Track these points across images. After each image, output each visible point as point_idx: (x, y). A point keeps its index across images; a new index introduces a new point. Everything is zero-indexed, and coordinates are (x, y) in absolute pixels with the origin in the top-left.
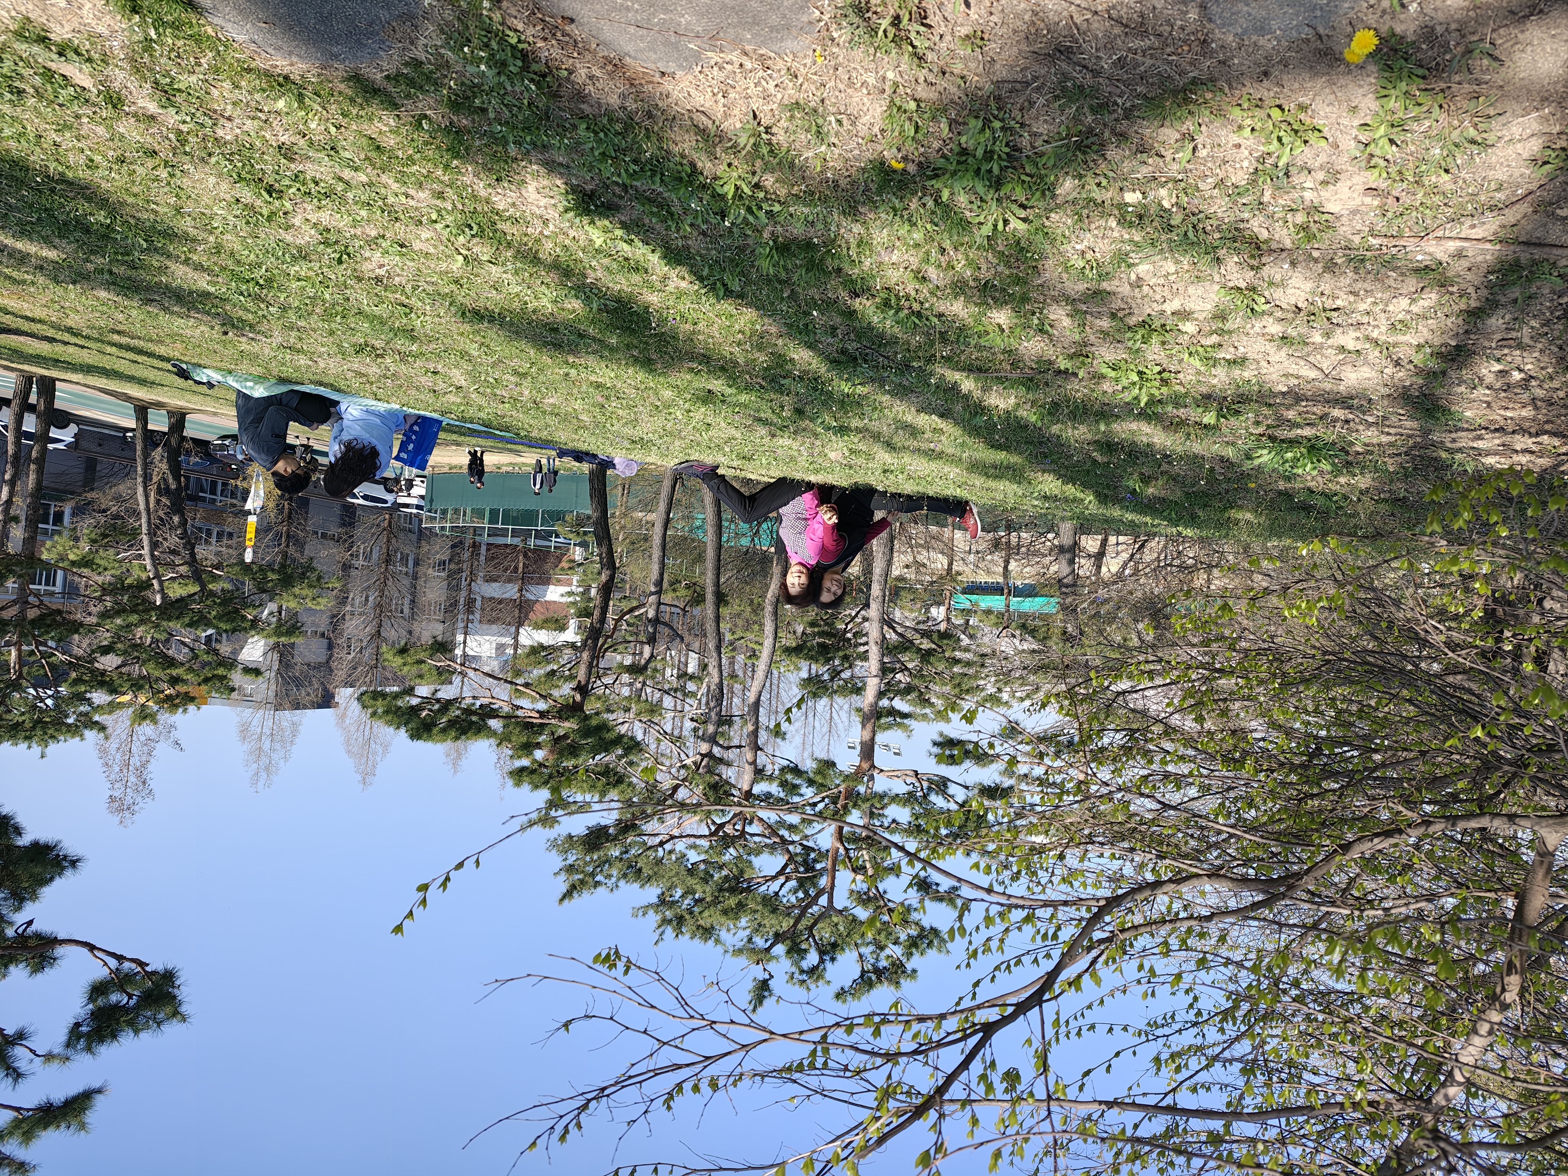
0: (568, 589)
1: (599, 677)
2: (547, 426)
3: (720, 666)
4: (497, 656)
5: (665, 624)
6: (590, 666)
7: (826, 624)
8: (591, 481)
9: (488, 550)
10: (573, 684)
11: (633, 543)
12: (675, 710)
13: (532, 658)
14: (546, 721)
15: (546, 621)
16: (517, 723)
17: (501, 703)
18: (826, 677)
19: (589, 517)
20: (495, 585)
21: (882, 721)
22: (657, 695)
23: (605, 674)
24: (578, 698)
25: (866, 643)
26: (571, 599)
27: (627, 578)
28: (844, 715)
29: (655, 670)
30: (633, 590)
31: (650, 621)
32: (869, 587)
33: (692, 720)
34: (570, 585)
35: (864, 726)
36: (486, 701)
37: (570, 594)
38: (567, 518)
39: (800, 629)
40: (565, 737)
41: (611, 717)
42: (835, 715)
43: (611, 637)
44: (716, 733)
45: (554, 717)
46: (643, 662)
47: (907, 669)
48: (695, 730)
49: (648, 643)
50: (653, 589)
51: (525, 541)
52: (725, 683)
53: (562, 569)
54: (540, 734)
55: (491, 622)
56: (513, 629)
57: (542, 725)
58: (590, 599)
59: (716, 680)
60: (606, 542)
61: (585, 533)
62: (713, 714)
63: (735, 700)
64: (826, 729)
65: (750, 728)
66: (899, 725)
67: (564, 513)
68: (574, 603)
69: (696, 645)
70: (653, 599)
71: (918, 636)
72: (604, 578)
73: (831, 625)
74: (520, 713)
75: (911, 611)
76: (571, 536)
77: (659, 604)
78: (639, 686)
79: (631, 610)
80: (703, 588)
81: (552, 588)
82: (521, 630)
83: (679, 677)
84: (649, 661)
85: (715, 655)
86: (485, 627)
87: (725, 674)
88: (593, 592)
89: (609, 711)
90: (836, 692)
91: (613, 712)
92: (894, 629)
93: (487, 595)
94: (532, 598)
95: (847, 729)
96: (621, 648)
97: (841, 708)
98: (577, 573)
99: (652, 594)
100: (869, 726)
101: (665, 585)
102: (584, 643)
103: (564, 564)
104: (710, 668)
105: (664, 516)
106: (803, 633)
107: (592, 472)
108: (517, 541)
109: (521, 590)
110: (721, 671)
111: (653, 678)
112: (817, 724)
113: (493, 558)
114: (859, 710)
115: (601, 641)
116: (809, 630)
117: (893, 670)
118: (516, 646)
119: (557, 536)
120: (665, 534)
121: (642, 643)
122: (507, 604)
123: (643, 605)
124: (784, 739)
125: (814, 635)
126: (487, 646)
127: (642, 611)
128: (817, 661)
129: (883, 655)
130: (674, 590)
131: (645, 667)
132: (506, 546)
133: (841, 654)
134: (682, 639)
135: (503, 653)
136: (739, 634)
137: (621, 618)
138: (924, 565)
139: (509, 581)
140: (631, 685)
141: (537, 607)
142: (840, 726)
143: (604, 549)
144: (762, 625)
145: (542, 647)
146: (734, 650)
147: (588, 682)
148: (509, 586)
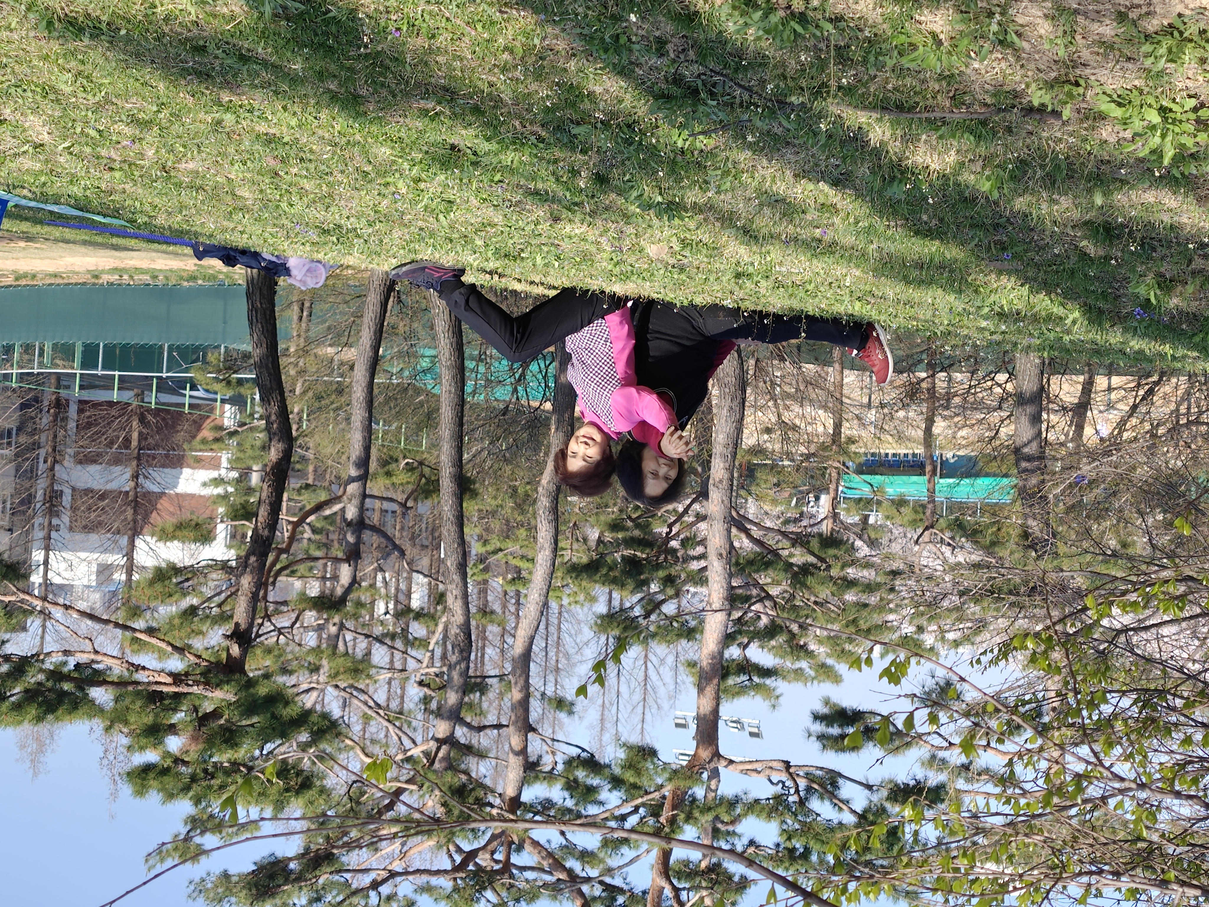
0: (215, 474)
1: (268, 617)
2: (182, 207)
3: (465, 595)
4: (100, 584)
5: (374, 529)
6: (254, 599)
7: (637, 526)
8: (249, 295)
9: (80, 411)
10: (228, 628)
11: (319, 398)
12: (391, 669)
13: (158, 587)
14: (184, 689)
15: (180, 526)
16: (138, 694)
17: (109, 662)
18: (638, 611)
19: (246, 356)
20: (93, 469)
21: (730, 681)
22: (362, 644)
23: (277, 612)
24: (235, 650)
25: (703, 556)
26: (220, 490)
27: (310, 455)
28: (667, 674)
29: (359, 604)
30: (320, 474)
31: (349, 524)
32: (707, 465)
33: (421, 683)
34: (217, 467)
35: (701, 690)
36: (83, 658)
37: (218, 481)
38: (211, 357)
39: (594, 535)
40: (215, 714)
41: (290, 680)
42: (651, 672)
43: (287, 550)
44: (460, 704)
45: (197, 683)
46: (339, 591)
47: (768, 596)
48: (426, 700)
49: (348, 560)
50: (353, 472)
51: (140, 396)
52: (473, 623)
53: (204, 441)
54: (175, 710)
55: (88, 529)
56: (124, 541)
57: (177, 697)
58: (250, 490)
59: (459, 618)
60: (276, 395)
61: (240, 382)
62: (455, 675)
63: (489, 651)
64: (638, 696)
65: (517, 695)
66: (757, 687)
67: (205, 350)
68: (225, 497)
69: (424, 563)
70: (353, 488)
71: (786, 543)
72: (274, 454)
73: (645, 527)
74: (141, 676)
75: (774, 502)
76: (217, 387)
77: (364, 496)
78: (333, 630)
79: (319, 507)
80: (435, 469)
81: (186, 472)
82: (139, 542)
83: (398, 615)
84: (349, 590)
85: (456, 578)
86: (79, 537)
87: (473, 610)
88: (255, 479)
89: (285, 671)
90: (654, 636)
91: (291, 673)
92: (747, 532)
93: (81, 485)
94: (155, 489)
95: (673, 696)
96: (302, 568)
97: (662, 661)
98: (227, 448)
99: (352, 480)
100: (710, 691)
101: (373, 465)
102: (243, 562)
103: (206, 433)
104: (450, 599)
105: (369, 353)
106: (600, 541)
107: (251, 282)
108: (128, 396)
109: (135, 477)
110: (466, 604)
111: (356, 616)
112: (623, 689)
113: (89, 425)
114: (692, 664)
115: (271, 558)
116: (608, 537)
117: (747, 599)
118: (130, 568)
119: (193, 387)
120: (371, 385)
121: (337, 560)
122: (114, 500)
123: (337, 499)
124: (571, 713)
125: (617, 544)
126: (83, 569)
127: (337, 508)
128: (623, 586)
129: (731, 575)
130: (389, 474)
131: (343, 600)
132: (111, 404)
133: (661, 574)
134: (402, 553)
135: (109, 579)
136: (495, 543)
137: (302, 520)
138: (795, 428)
139: (117, 461)
140: (320, 628)
141: (163, 504)
142: (662, 691)
143: (274, 409)
144: (532, 529)
145: (175, 570)
146: (486, 570)
147: (251, 625)
148: (117, 470)
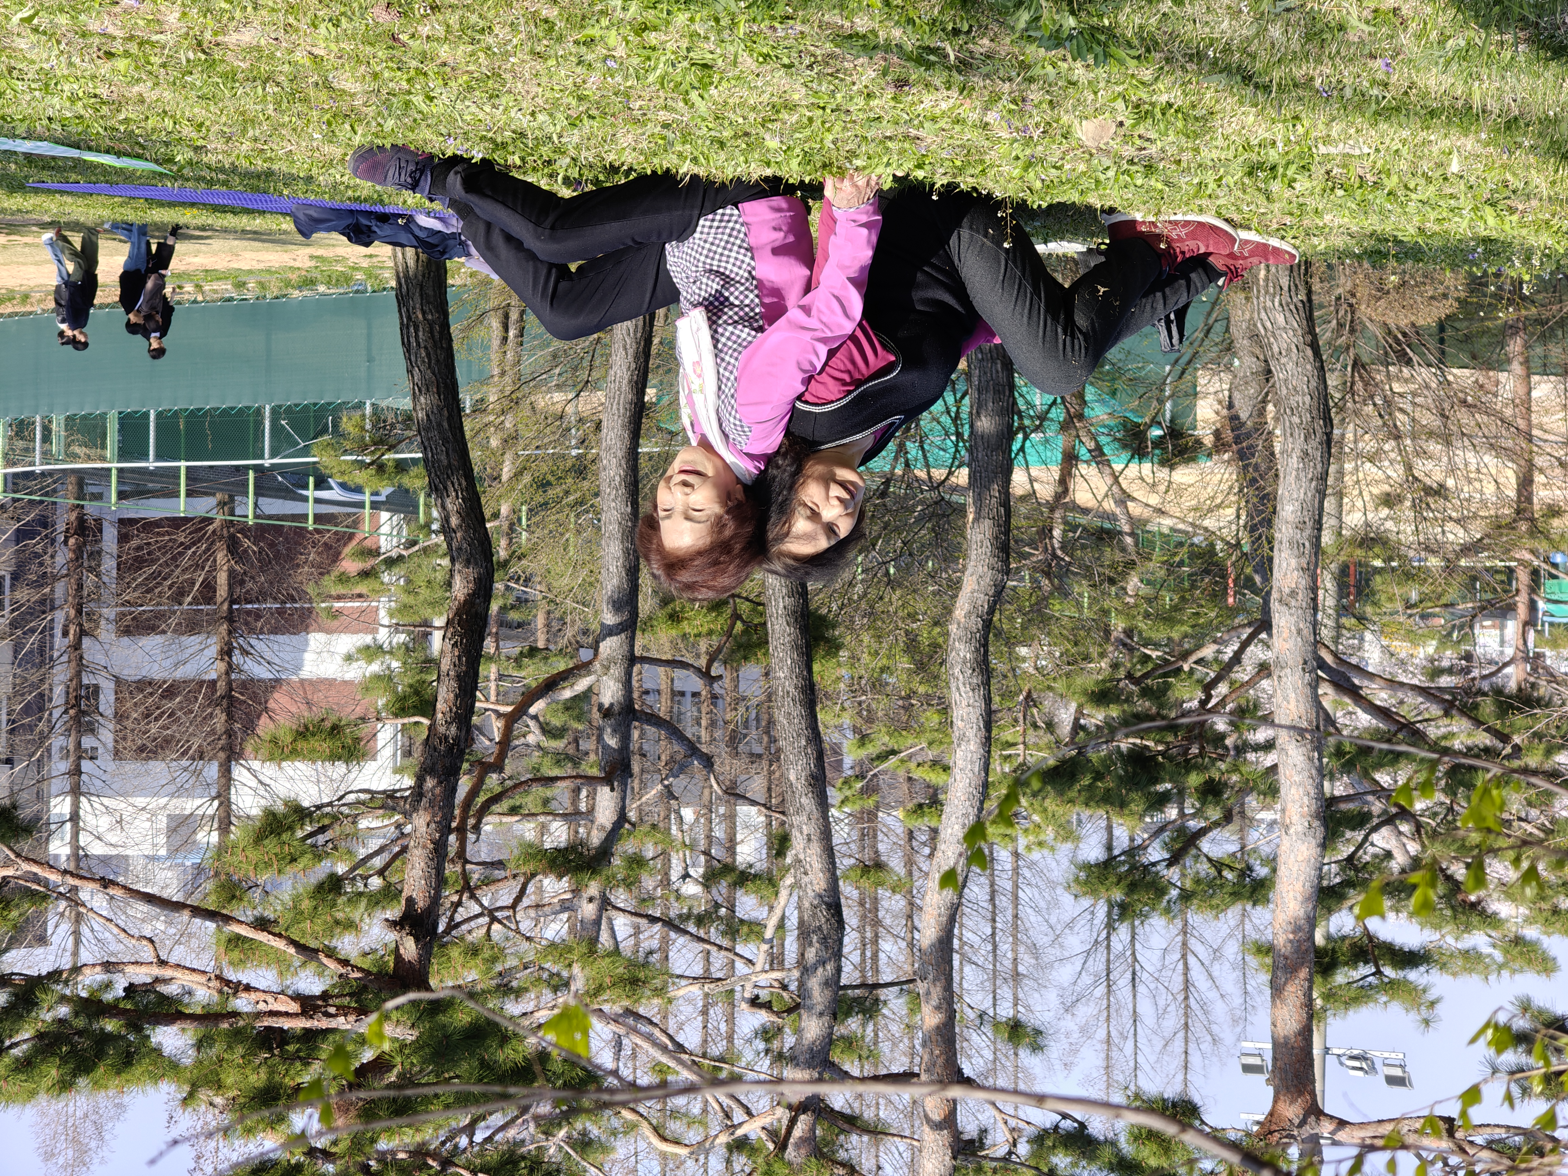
0: (365, 639)
1: (468, 891)
5: (652, 719)
6: (440, 856)
9: (123, 538)
10: (393, 911)
11: (543, 485)
13: (273, 844)
14: (322, 1023)
15: (305, 735)
16: (239, 1033)
17: (188, 979)
19: (408, 419)
20: (151, 642)
21: (1340, 978)
23: (487, 881)
24: (410, 948)
26: (375, 667)
27: (534, 592)
31: (607, 713)
33: (754, 1002)
34: (372, 626)
35: (1277, 993)
36: (140, 975)
37: (372, 652)
38: (348, 425)
40: (381, 1063)
43: (496, 769)
44: (829, 1038)
45: (344, 1011)
46: (597, 838)
48: (769, 1038)
49: (609, 780)
50: (610, 618)
51: (228, 505)
53: (343, 579)
54: (308, 1060)
55: (147, 752)
56: (212, 771)
57: (311, 1035)
58: (430, 663)
59: (817, 878)
61: (401, 467)
62: (816, 984)
67: (336, 410)
68: (386, 679)
70: (610, 646)
74: (245, 1003)
76: (360, 477)
77: (632, 660)
78: (590, 908)
79: (550, 686)
80: (759, 604)
81: (316, 639)
82: (238, 772)
84: (613, 835)
85: (810, 806)
86: (132, 767)
88: (437, 641)
90: (1187, 897)
93: (131, 673)
94: (262, 672)
96: (527, 800)
98: (384, 589)
99: (610, 631)
101: (646, 604)
103: (350, 565)
104: (799, 845)
105: (627, 399)
108: (205, 506)
109: (227, 652)
110: (829, 851)
113: (139, 563)
118: (225, 819)
119: (321, 483)
120: (633, 457)
121: (591, 782)
122: (191, 697)
123: (583, 668)
126: (141, 826)
127: (582, 684)
129: (1325, 775)
130: (675, 618)
131: (603, 854)
132: (176, 523)
134: (710, 765)
135: (191, 841)
136: (881, 741)
137: (522, 710)
139: (192, 626)
140: (566, 906)
141: (279, 698)
143: (457, 503)
144: (944, 707)
145: (300, 813)
146: (867, 791)
148: (193, 641)
